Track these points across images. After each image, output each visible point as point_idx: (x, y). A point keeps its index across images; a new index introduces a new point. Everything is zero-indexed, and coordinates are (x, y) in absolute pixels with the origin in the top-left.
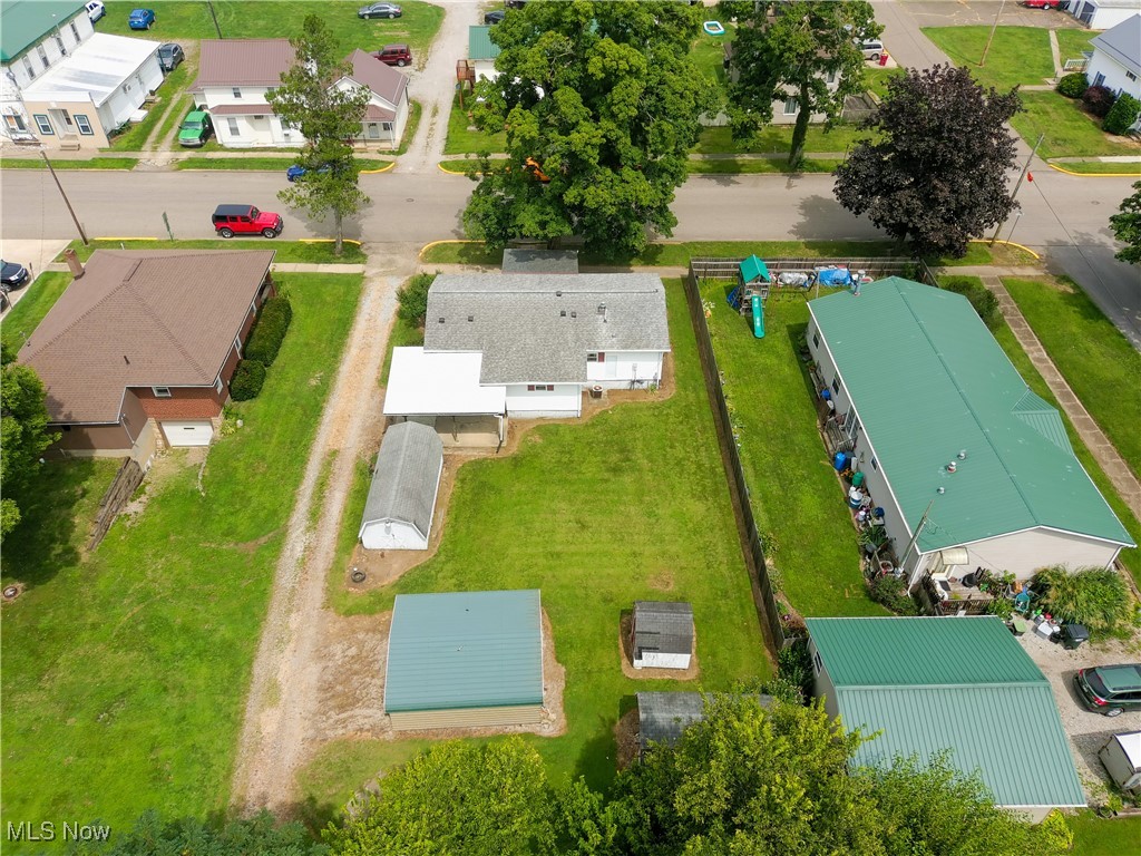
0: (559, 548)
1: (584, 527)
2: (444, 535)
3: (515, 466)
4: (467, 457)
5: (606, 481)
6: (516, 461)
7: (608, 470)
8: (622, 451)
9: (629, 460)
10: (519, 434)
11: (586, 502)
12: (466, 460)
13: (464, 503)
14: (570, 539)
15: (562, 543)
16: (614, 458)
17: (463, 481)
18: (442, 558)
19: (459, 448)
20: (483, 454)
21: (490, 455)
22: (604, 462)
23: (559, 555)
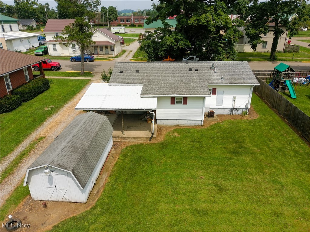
0: (204, 206)
1: (221, 189)
2: (104, 191)
3: (163, 148)
4: (129, 142)
5: (231, 159)
6: (163, 146)
7: (229, 153)
8: (236, 142)
9: (242, 147)
10: (164, 133)
11: (219, 171)
12: (129, 145)
13: (124, 169)
14: (212, 198)
15: (206, 202)
16: (232, 146)
17: (125, 156)
18: (98, 210)
19: (125, 138)
20: (140, 141)
21: (145, 142)
22: (225, 148)
23: (204, 213)
